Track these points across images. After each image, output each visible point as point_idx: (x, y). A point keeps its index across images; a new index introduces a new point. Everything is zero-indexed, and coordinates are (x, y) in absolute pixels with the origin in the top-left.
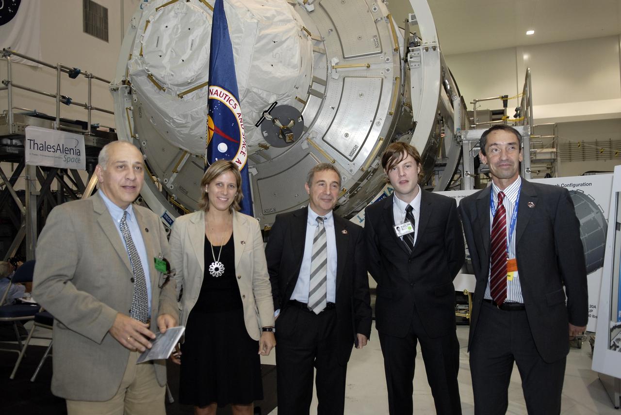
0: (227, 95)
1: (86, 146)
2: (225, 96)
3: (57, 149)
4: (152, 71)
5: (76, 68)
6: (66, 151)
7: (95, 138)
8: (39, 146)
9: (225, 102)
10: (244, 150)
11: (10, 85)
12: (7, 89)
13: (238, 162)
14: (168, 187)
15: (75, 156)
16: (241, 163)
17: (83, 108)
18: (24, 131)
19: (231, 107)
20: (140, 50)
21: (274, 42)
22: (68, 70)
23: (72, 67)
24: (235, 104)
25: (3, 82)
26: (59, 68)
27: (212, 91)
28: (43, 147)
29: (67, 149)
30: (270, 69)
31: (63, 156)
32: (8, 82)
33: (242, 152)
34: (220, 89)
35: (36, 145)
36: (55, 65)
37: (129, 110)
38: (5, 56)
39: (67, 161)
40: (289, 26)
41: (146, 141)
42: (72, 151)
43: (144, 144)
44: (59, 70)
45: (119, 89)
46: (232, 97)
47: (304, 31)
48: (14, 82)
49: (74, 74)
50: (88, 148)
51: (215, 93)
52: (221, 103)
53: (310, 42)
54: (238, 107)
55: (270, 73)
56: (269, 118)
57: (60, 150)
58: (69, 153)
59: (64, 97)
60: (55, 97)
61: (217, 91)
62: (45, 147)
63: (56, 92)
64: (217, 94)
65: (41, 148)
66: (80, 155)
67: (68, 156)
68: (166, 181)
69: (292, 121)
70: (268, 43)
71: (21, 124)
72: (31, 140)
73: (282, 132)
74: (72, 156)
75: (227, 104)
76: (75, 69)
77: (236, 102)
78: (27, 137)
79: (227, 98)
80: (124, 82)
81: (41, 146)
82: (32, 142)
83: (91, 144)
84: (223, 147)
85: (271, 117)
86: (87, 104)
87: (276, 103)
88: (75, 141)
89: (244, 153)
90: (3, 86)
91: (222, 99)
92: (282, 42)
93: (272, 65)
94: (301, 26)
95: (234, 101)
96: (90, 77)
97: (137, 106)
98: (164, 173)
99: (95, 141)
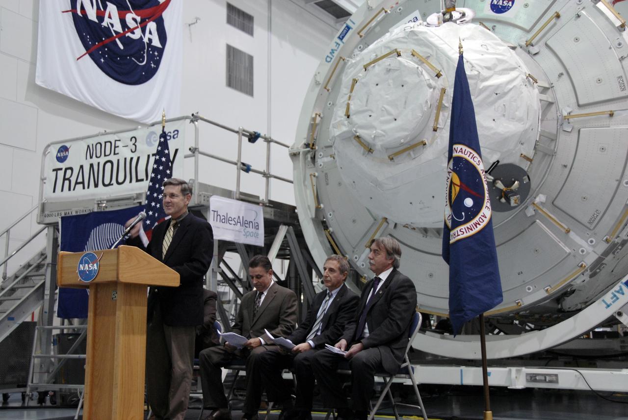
0: (471, 153)
1: (265, 219)
2: (469, 153)
3: (238, 222)
4: (360, 132)
5: (256, 131)
6: (245, 223)
7: (273, 210)
8: (222, 218)
9: (469, 159)
10: (489, 205)
11: (196, 152)
12: (194, 156)
13: (483, 216)
14: (359, 265)
15: (254, 230)
16: (486, 217)
17: (261, 176)
18: (208, 201)
19: (475, 164)
20: (345, 110)
21: (497, 94)
22: (248, 134)
23: (252, 130)
24: (479, 161)
25: (190, 149)
26: (240, 132)
27: (456, 149)
28: (225, 219)
29: (246, 222)
30: (492, 124)
31: (242, 230)
32: (196, 149)
33: (486, 206)
34: (464, 148)
35: (219, 217)
36: (236, 129)
37: (312, 176)
38: (192, 121)
39: (246, 235)
40: (513, 74)
41: (334, 211)
42: (251, 224)
43: (330, 215)
44: (241, 134)
45: (301, 153)
46: (476, 155)
47: (530, 78)
48: (201, 150)
49: (253, 138)
50: (266, 221)
51: (460, 151)
52: (466, 160)
53: (536, 91)
54: (481, 163)
55: (492, 128)
56: (490, 179)
57: (240, 222)
58: (248, 226)
59: (243, 164)
60: (236, 164)
61: (461, 149)
62: (226, 220)
63: (237, 159)
64: (462, 152)
65: (223, 221)
66: (258, 229)
67: (248, 229)
68: (356, 258)
69: (516, 182)
70: (489, 96)
71: (206, 193)
72: (214, 211)
73: (505, 195)
74: (251, 230)
75: (472, 161)
76: (255, 133)
77: (479, 159)
78: (212, 208)
79: (471, 155)
80: (307, 145)
81: (224, 218)
82: (216, 213)
83: (268, 216)
84: (469, 202)
85: (493, 178)
86: (265, 171)
87: (498, 162)
88: (253, 212)
89: (488, 208)
90: (190, 153)
91: (466, 157)
92: (506, 94)
93: (494, 120)
94: (526, 73)
95: (478, 159)
96: (268, 141)
97: (323, 172)
98: (354, 248)
99: (273, 213)
